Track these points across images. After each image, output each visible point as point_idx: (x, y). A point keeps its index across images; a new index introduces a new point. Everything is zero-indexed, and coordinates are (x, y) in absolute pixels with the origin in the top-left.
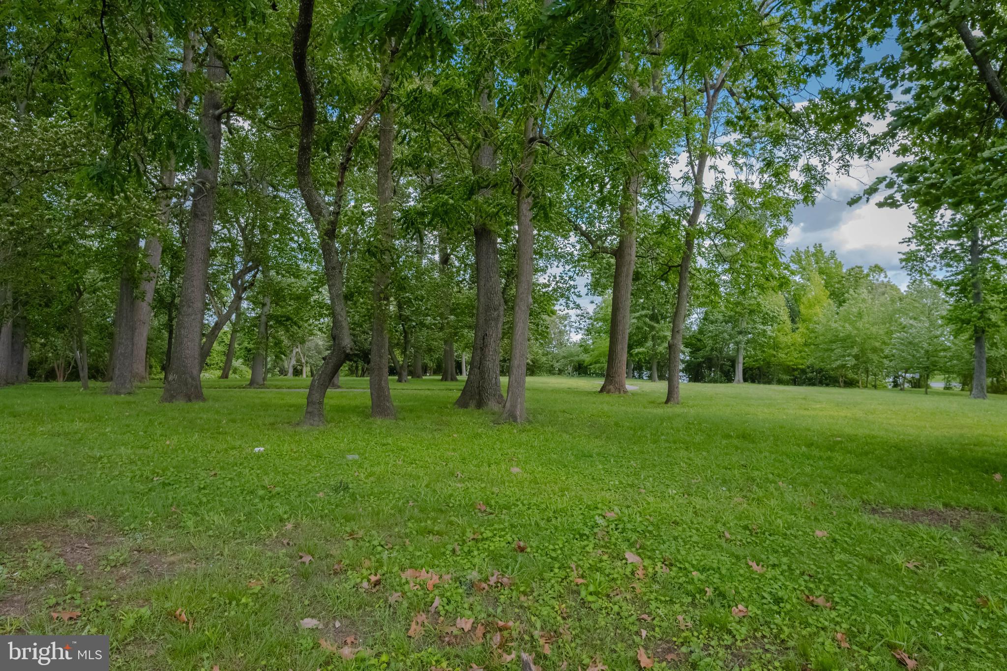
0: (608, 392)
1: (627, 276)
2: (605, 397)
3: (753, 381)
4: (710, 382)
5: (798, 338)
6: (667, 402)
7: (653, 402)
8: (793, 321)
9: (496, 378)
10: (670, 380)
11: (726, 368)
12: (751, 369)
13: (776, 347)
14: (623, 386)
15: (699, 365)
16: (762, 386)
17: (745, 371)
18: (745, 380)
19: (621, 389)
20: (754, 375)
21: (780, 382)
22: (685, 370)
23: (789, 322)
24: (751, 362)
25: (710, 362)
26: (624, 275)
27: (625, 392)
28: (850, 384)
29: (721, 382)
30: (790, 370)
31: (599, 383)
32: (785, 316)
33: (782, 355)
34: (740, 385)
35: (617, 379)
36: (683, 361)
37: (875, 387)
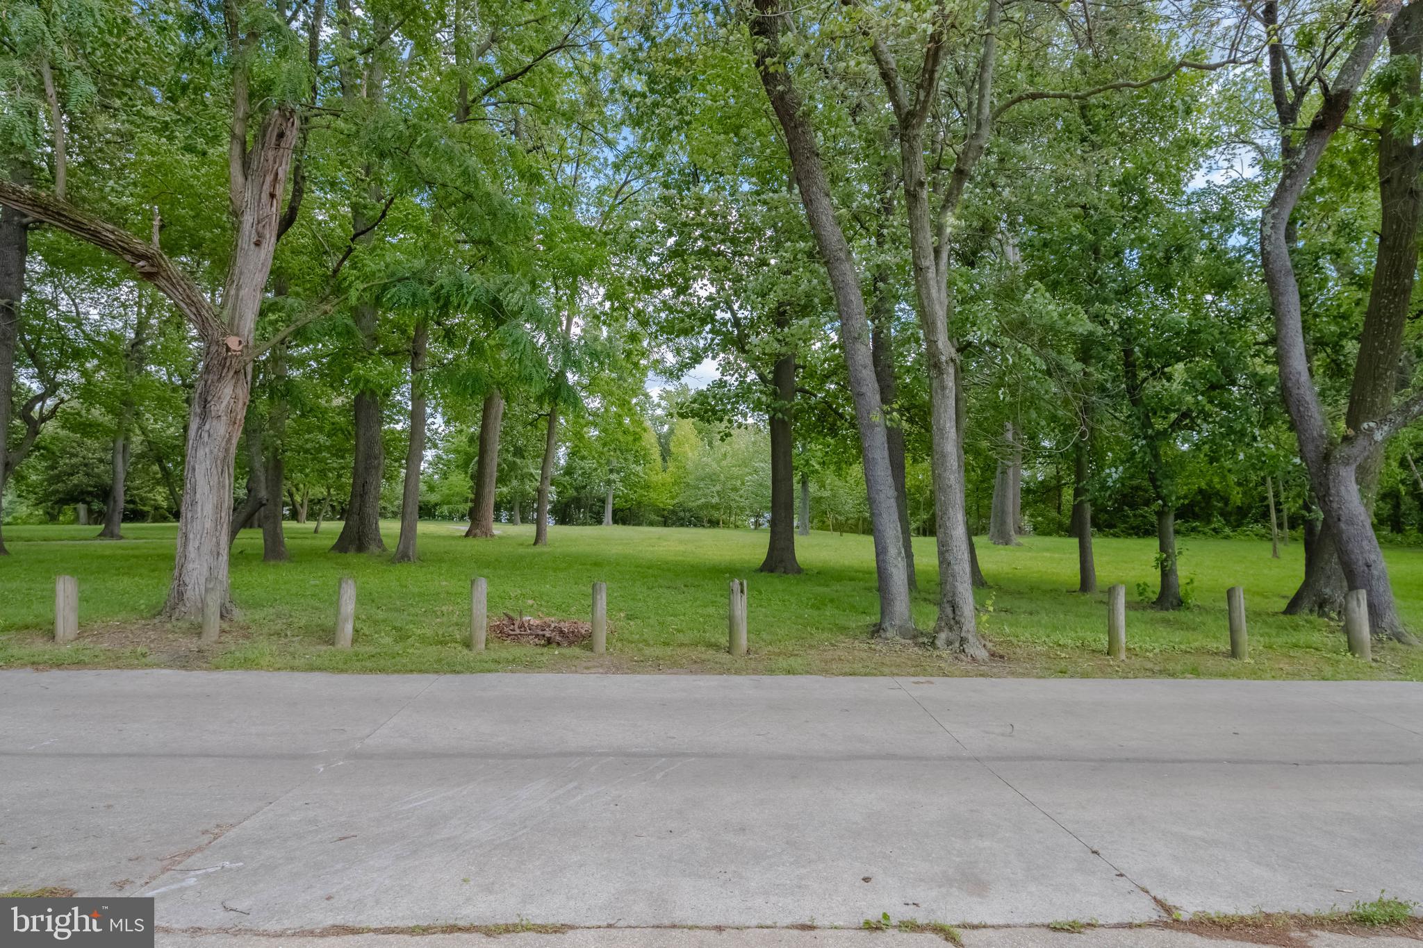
0: (475, 536)
1: (496, 418)
2: (471, 541)
3: (624, 523)
4: (577, 525)
5: (667, 477)
6: (535, 543)
7: (522, 545)
8: (664, 459)
9: (376, 523)
10: (539, 523)
11: (595, 509)
12: (622, 510)
13: (647, 487)
14: (489, 529)
15: (567, 505)
16: (631, 528)
17: (615, 512)
18: (615, 521)
19: (487, 533)
20: (624, 517)
21: (651, 524)
22: (552, 512)
23: (659, 459)
24: (620, 503)
25: (577, 502)
26: (492, 417)
27: (492, 536)
28: (714, 523)
29: (590, 525)
30: (659, 511)
31: (464, 527)
32: (656, 453)
33: (653, 495)
34: (608, 528)
35: (484, 523)
36: (550, 502)
37: (737, 527)
